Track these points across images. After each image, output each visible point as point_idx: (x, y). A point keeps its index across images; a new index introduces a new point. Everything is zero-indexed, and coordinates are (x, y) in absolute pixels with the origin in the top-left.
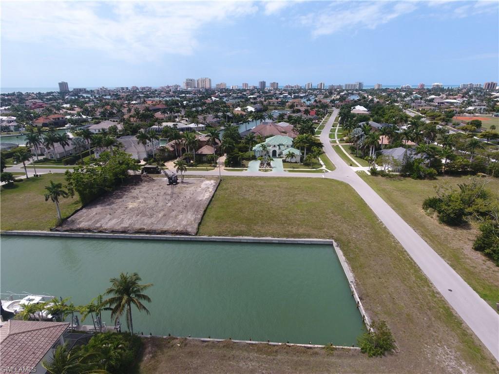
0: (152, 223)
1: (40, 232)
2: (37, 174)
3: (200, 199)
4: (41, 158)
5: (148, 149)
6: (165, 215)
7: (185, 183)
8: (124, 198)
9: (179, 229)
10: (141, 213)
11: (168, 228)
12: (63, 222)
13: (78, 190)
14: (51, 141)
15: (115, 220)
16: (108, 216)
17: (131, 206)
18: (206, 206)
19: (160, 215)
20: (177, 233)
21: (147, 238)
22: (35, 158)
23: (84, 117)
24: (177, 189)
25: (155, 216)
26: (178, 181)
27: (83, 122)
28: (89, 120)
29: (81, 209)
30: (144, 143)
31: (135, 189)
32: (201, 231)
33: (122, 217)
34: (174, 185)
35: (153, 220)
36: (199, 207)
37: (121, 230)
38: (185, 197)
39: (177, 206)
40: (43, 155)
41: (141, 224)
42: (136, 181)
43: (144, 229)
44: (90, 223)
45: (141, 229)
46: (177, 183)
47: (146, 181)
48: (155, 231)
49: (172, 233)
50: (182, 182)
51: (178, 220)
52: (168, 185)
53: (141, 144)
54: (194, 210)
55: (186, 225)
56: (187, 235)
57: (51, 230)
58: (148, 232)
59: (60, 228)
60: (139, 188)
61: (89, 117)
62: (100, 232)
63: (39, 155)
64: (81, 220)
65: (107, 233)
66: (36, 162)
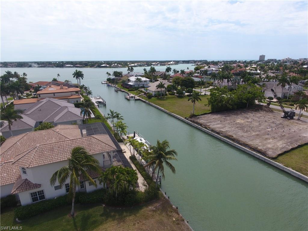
0: (242, 136)
1: (181, 117)
2: (206, 94)
3: (305, 135)
5: (285, 91)
6: (258, 135)
7: (301, 121)
8: (239, 116)
10: (241, 127)
11: (252, 144)
12: (193, 116)
15: (221, 125)
16: (219, 122)
17: (239, 121)
19: (254, 134)
20: (255, 149)
21: (230, 144)
23: (259, 71)
25: (249, 133)
26: (294, 117)
29: (209, 114)
30: (283, 86)
31: (252, 113)
32: (280, 158)
33: (226, 125)
34: (288, 119)
35: (245, 134)
36: (297, 141)
37: (217, 132)
38: (290, 129)
39: (275, 133)
41: (235, 133)
42: (259, 108)
43: (233, 136)
44: (205, 122)
45: (230, 136)
46: (292, 119)
47: (265, 111)
48: (239, 141)
49: (251, 148)
51: (265, 142)
52: (282, 117)
53: (280, 86)
54: (289, 141)
55: (269, 148)
56: (263, 155)
57: (185, 118)
58: (234, 140)
59: (190, 119)
60: (256, 114)
61: (262, 72)
62: (206, 128)
64: (203, 119)
65: (209, 130)
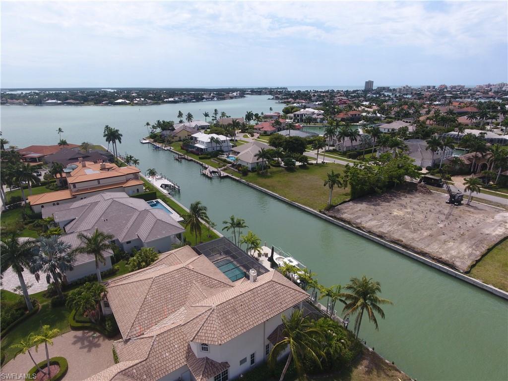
0: (413, 239)
1: (312, 210)
2: (325, 161)
3: (487, 232)
4: (331, 148)
5: (436, 157)
6: (431, 236)
7: (472, 206)
8: (392, 203)
9: (444, 257)
10: (405, 224)
11: (431, 251)
12: (331, 207)
13: (351, 184)
14: (344, 134)
15: (375, 221)
16: (370, 216)
17: (396, 212)
18: (493, 244)
19: (425, 234)
20: (439, 260)
21: (402, 252)
22: (327, 148)
23: (379, 115)
24: (457, 211)
25: (419, 232)
26: (462, 202)
27: (375, 120)
28: (382, 119)
29: (349, 201)
30: (434, 150)
31: (406, 197)
32: (474, 271)
33: (383, 221)
34: (455, 205)
35: (415, 235)
36: (481, 241)
37: (378, 234)
38: (466, 223)
39: (451, 230)
40: (333, 146)
41: (400, 235)
42: (411, 189)
43: (402, 241)
44: (352, 216)
45: (398, 240)
46: (460, 204)
47: (421, 192)
48: (414, 248)
49: (433, 259)
50: (468, 205)
51: (446, 247)
52: (447, 203)
53: (429, 151)
54: (473, 242)
55: (455, 257)
56: (452, 269)
57: (320, 212)
58: (405, 246)
59: (327, 212)
60: (411, 198)
61: (383, 116)
62: (358, 228)
63: (331, 146)
64: (345, 211)
65: (364, 231)
66: (327, 151)
